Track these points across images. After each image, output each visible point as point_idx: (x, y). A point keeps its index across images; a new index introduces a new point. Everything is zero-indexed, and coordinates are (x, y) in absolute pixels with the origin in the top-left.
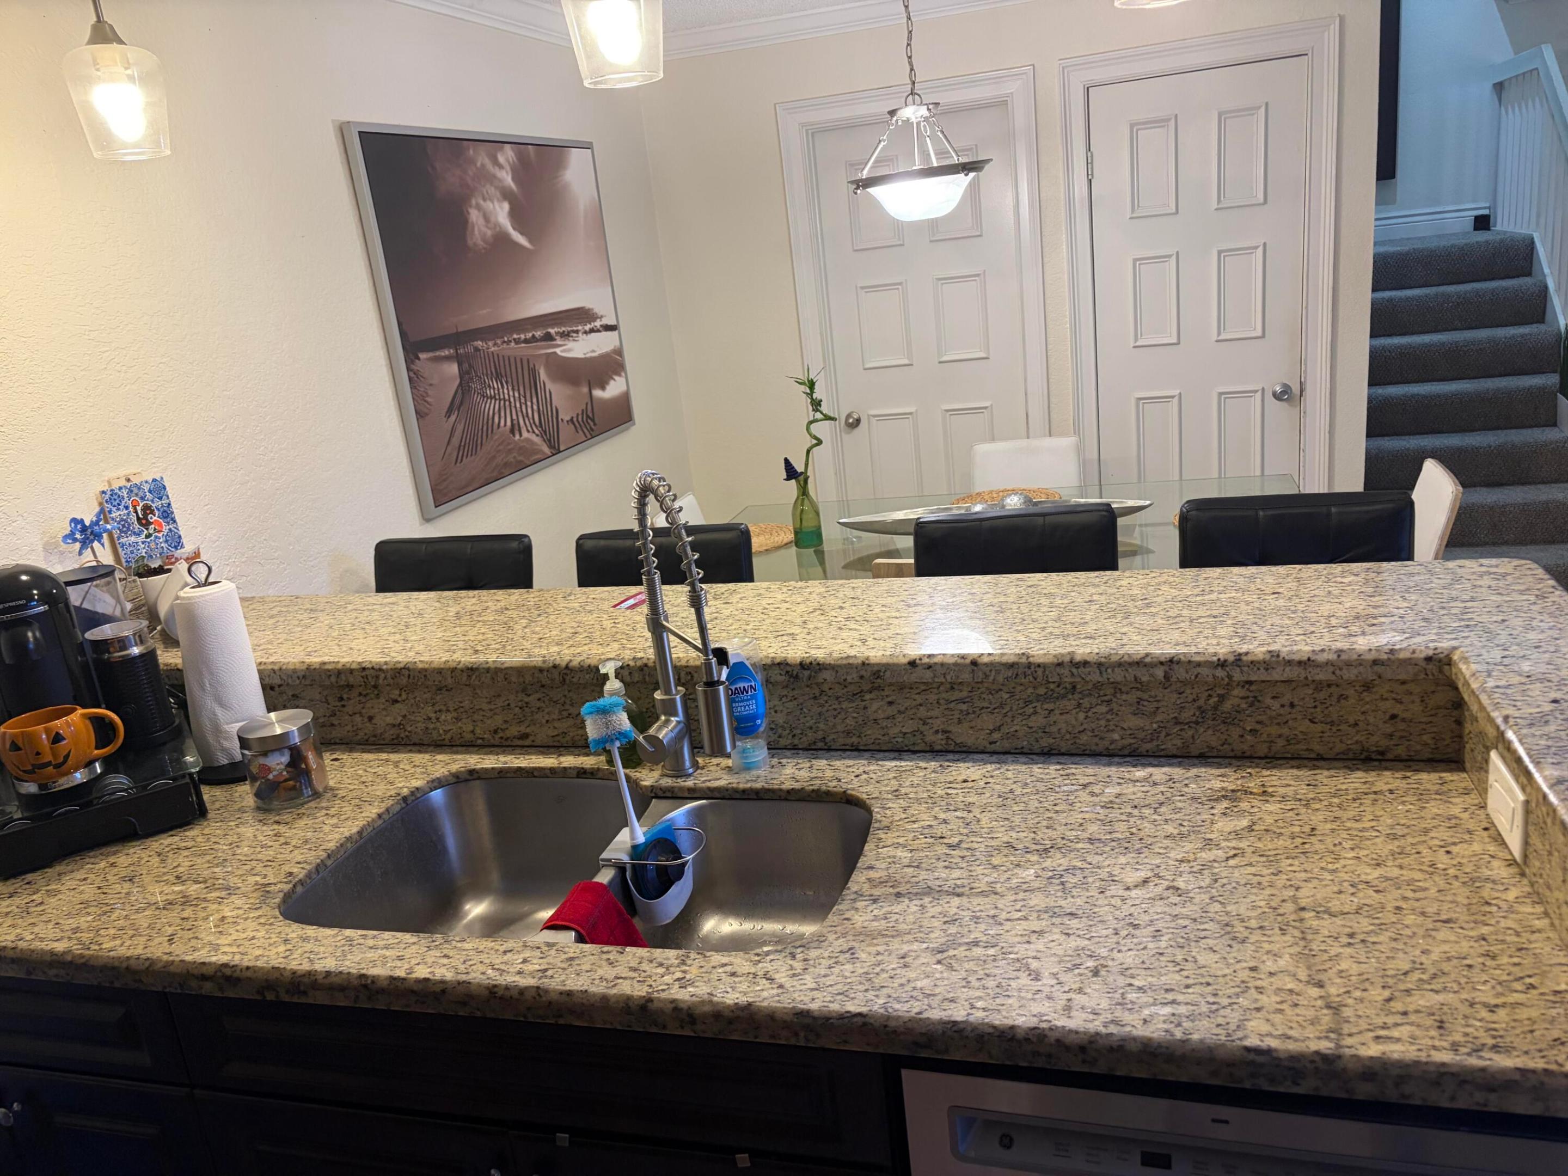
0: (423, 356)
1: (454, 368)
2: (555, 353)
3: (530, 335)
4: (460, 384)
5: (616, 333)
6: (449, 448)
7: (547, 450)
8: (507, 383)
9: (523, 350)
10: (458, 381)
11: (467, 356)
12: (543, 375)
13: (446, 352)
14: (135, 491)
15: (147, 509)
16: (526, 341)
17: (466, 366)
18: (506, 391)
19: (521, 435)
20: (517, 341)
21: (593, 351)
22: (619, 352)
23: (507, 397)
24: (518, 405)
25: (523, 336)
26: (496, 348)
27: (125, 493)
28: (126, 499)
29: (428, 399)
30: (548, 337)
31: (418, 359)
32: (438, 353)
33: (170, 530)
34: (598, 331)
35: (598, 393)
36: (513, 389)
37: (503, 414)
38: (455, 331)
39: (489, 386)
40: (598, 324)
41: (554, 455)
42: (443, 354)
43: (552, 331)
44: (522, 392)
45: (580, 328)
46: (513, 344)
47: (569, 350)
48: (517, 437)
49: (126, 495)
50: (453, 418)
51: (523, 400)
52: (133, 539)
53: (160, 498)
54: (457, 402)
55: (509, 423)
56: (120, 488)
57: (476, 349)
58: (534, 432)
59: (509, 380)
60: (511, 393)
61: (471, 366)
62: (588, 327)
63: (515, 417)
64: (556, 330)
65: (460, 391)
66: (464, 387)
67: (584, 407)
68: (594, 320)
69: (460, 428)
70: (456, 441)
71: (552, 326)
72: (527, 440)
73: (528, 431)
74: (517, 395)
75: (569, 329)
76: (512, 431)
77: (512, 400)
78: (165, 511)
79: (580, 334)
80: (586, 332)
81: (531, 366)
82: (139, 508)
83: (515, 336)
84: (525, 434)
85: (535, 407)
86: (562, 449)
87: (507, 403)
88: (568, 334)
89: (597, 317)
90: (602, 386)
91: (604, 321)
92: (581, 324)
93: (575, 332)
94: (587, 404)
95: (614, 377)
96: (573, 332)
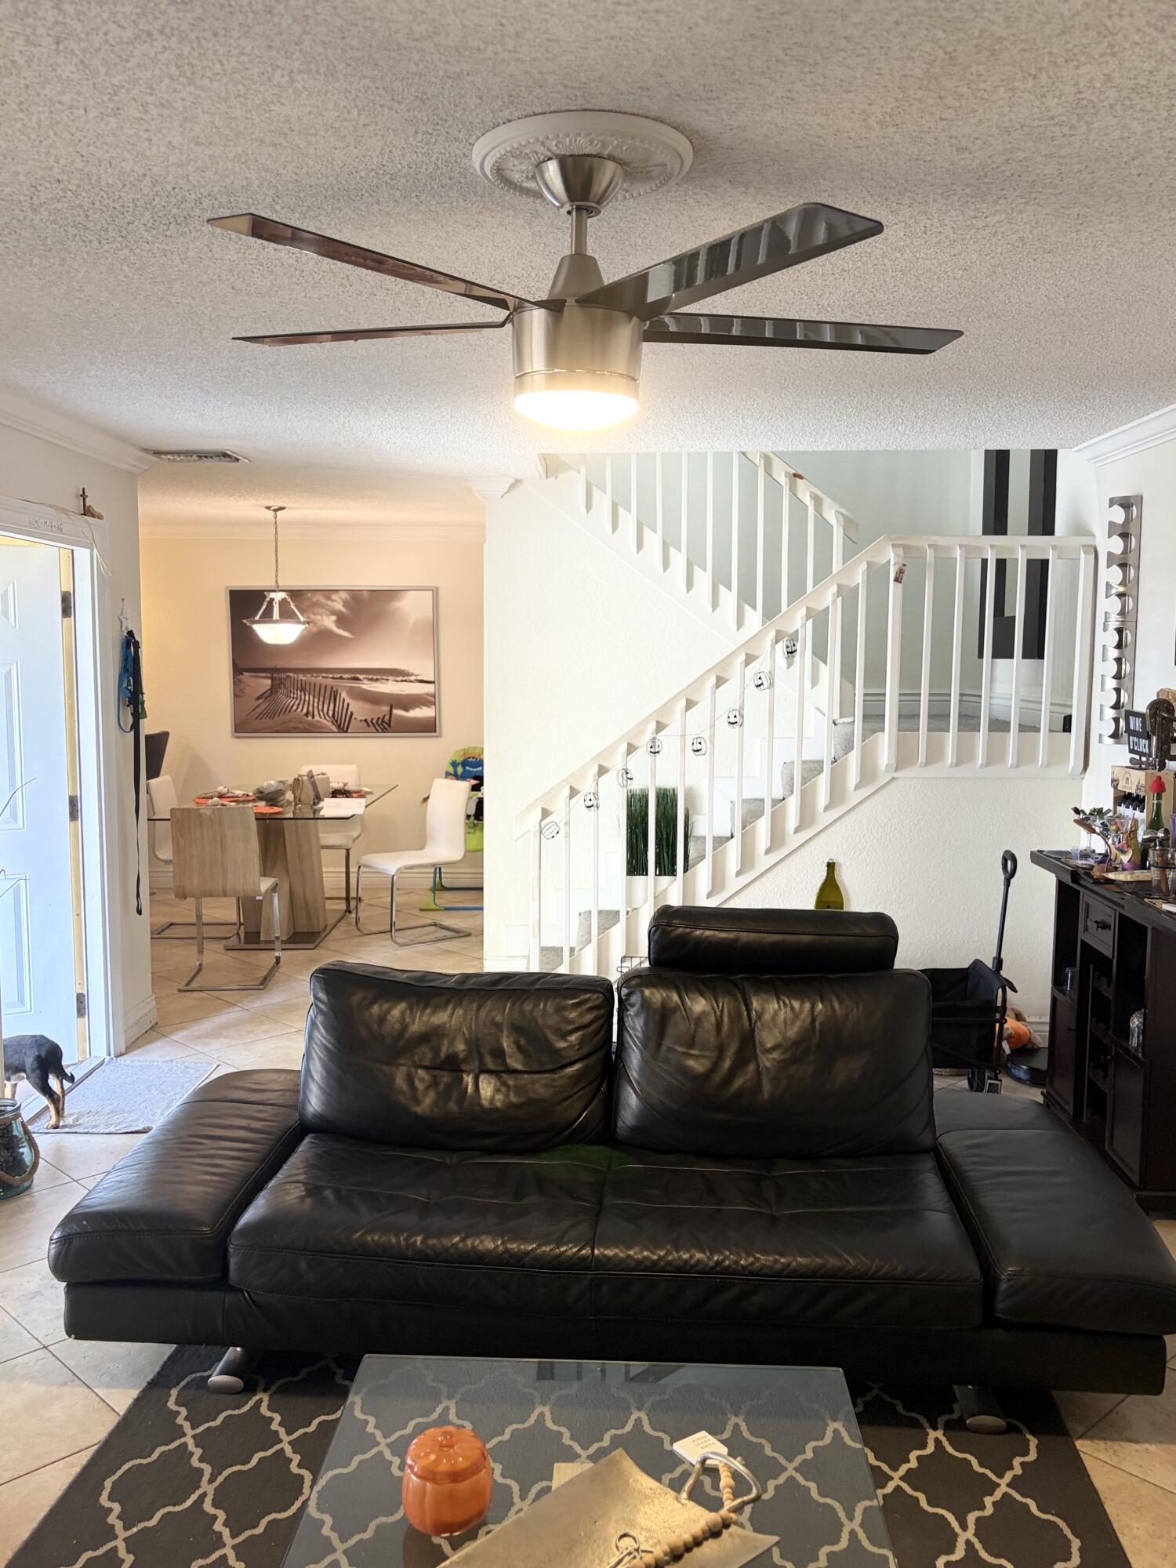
1: (269, 682)
2: (361, 687)
3: (338, 676)
4: (271, 689)
5: (434, 684)
6: (253, 713)
7: (335, 729)
8: (309, 694)
9: (330, 682)
10: (269, 687)
11: (280, 679)
12: (344, 695)
13: (265, 675)
16: (333, 678)
17: (277, 682)
18: (307, 697)
19: (313, 717)
21: (403, 691)
22: (434, 695)
23: (307, 700)
24: (316, 705)
25: (331, 676)
26: (305, 678)
29: (245, 691)
31: (243, 674)
32: (257, 675)
34: (411, 681)
35: (399, 712)
36: (314, 697)
37: (301, 706)
38: (274, 667)
39: (294, 693)
40: (412, 678)
41: (341, 733)
42: (262, 675)
43: (361, 677)
44: (321, 699)
45: (390, 678)
46: (320, 678)
47: (375, 687)
50: (260, 701)
51: (321, 703)
54: (266, 695)
55: (305, 710)
57: (288, 677)
58: (326, 719)
59: (312, 693)
60: (311, 699)
61: (281, 683)
62: (400, 678)
63: (311, 709)
64: (365, 676)
65: (269, 692)
66: (273, 690)
67: (381, 717)
68: (409, 676)
69: (264, 706)
70: (259, 710)
71: (362, 674)
72: (318, 721)
73: (321, 718)
74: (316, 700)
75: (378, 678)
76: (307, 715)
77: (311, 702)
79: (389, 681)
80: (397, 681)
81: (334, 689)
83: (324, 675)
84: (317, 718)
85: (331, 708)
86: (349, 731)
87: (306, 703)
88: (377, 680)
89: (412, 675)
90: (406, 709)
91: (419, 678)
92: (392, 676)
93: (385, 679)
94: (385, 716)
95: (423, 707)
96: (382, 679)
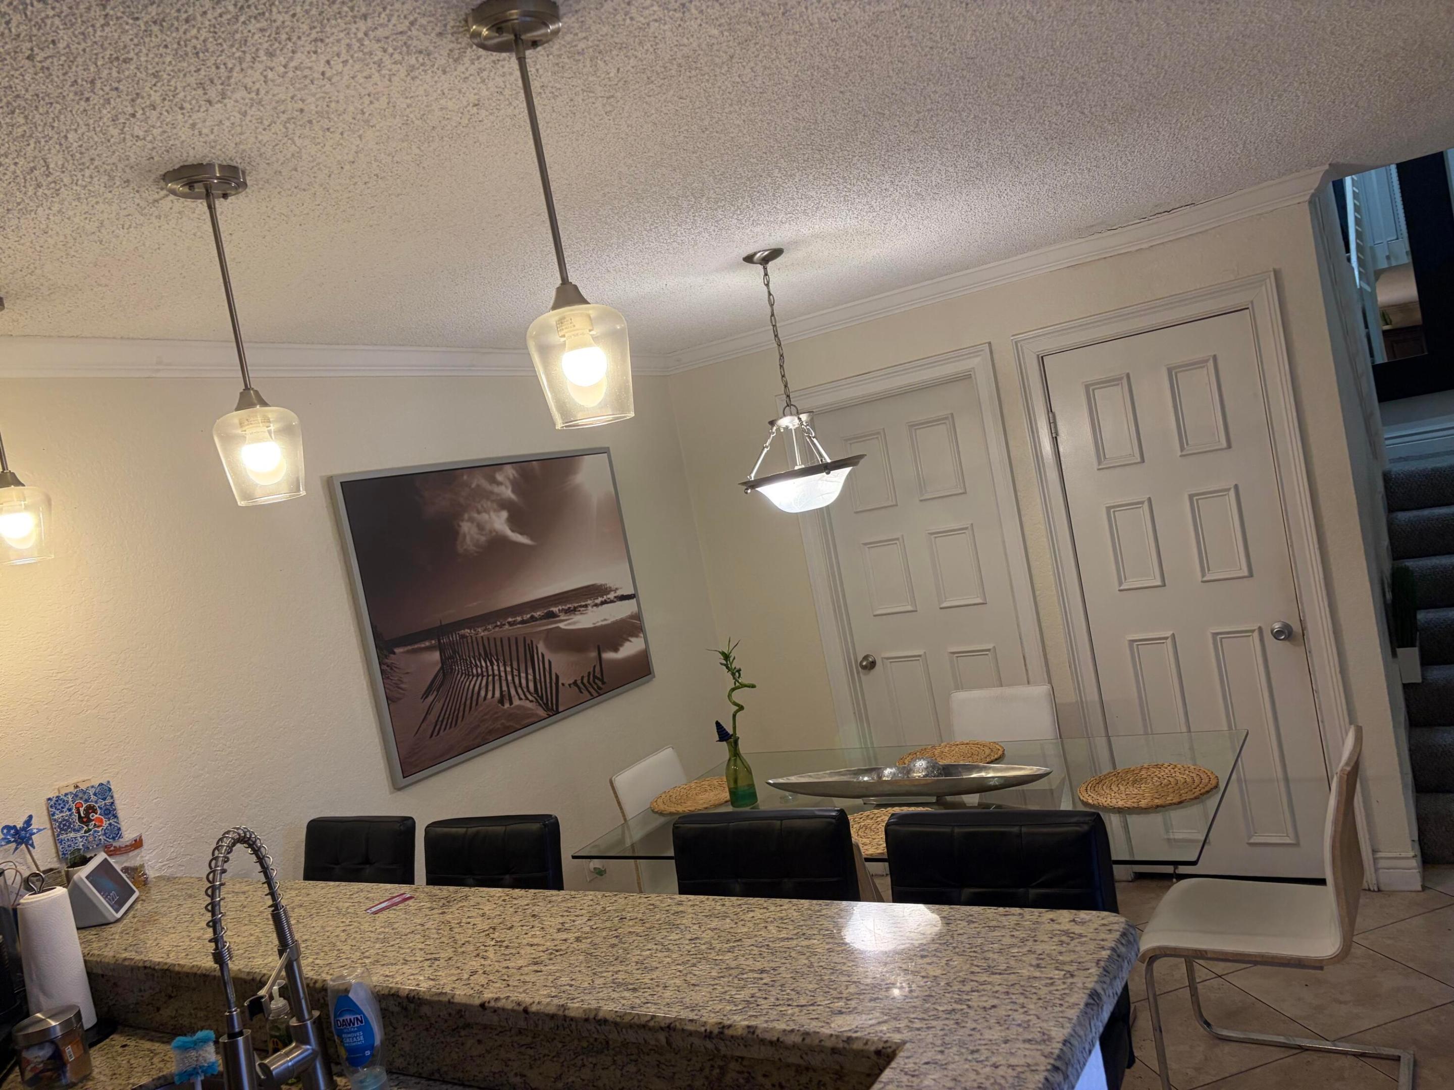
0: (397, 650)
1: (436, 656)
2: (558, 627)
3: (529, 616)
4: (442, 668)
5: (634, 600)
6: (424, 725)
7: (542, 713)
8: (497, 661)
9: (520, 630)
10: (440, 665)
12: (541, 648)
13: (427, 644)
14: (80, 795)
15: (91, 809)
16: (523, 622)
17: (449, 652)
18: (495, 668)
19: (511, 703)
20: (510, 624)
21: (605, 620)
22: (638, 616)
23: (496, 672)
24: (510, 678)
25: (519, 619)
26: (486, 633)
27: (70, 798)
28: (70, 803)
29: (403, 686)
30: (552, 615)
31: (394, 653)
32: (416, 646)
33: (110, 824)
34: (612, 602)
35: (608, 655)
36: (505, 665)
37: (490, 688)
38: (438, 624)
39: (476, 666)
40: (612, 596)
41: (551, 716)
42: (423, 645)
43: (555, 609)
44: (515, 665)
45: (589, 602)
46: (507, 627)
47: (575, 623)
48: (507, 705)
49: (70, 799)
51: (516, 673)
52: (72, 835)
53: (104, 799)
54: (437, 683)
55: (497, 694)
56: (66, 795)
57: (463, 637)
58: (527, 699)
59: (501, 658)
60: (502, 669)
61: (454, 652)
62: (599, 601)
63: (505, 688)
64: (560, 608)
65: (441, 674)
66: (446, 670)
67: (591, 670)
68: (608, 593)
69: (439, 705)
70: (432, 718)
71: (555, 605)
72: (519, 707)
73: (520, 699)
74: (508, 669)
75: (576, 605)
76: (501, 701)
77: (503, 674)
78: (107, 809)
79: (590, 608)
80: (596, 605)
81: (528, 642)
82: (82, 809)
83: (510, 620)
84: (516, 702)
85: (530, 677)
86: (560, 710)
87: (497, 678)
88: (575, 610)
91: (619, 593)
92: (590, 598)
93: (583, 606)
94: (595, 667)
95: (630, 639)
96: (581, 606)
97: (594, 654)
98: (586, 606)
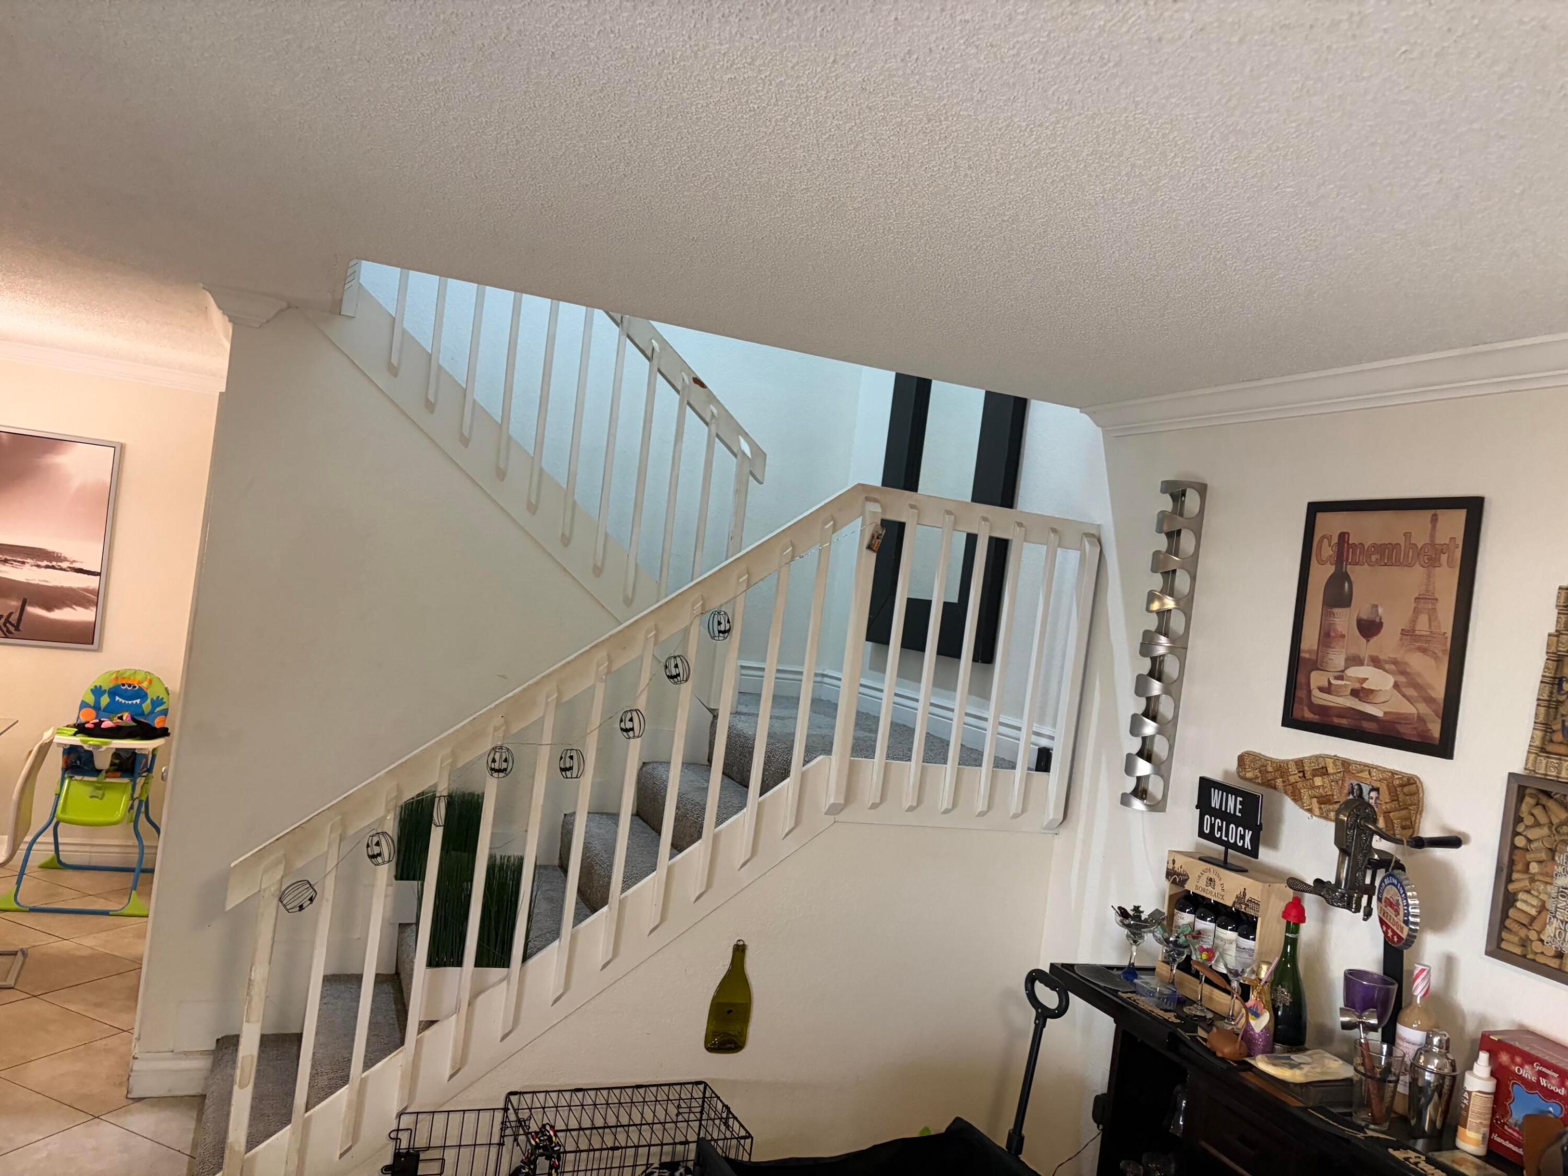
5: (98, 577)
21: (47, 582)
40: (65, 565)
45: (29, 560)
62: (45, 563)
75: (9, 558)
79: (27, 565)
80: (38, 566)
89: (65, 560)
90: (49, 609)
92: (32, 558)
93: (19, 562)
94: (11, 614)
95: (74, 606)
96: (15, 561)
97: (15, 604)
98: (23, 563)
